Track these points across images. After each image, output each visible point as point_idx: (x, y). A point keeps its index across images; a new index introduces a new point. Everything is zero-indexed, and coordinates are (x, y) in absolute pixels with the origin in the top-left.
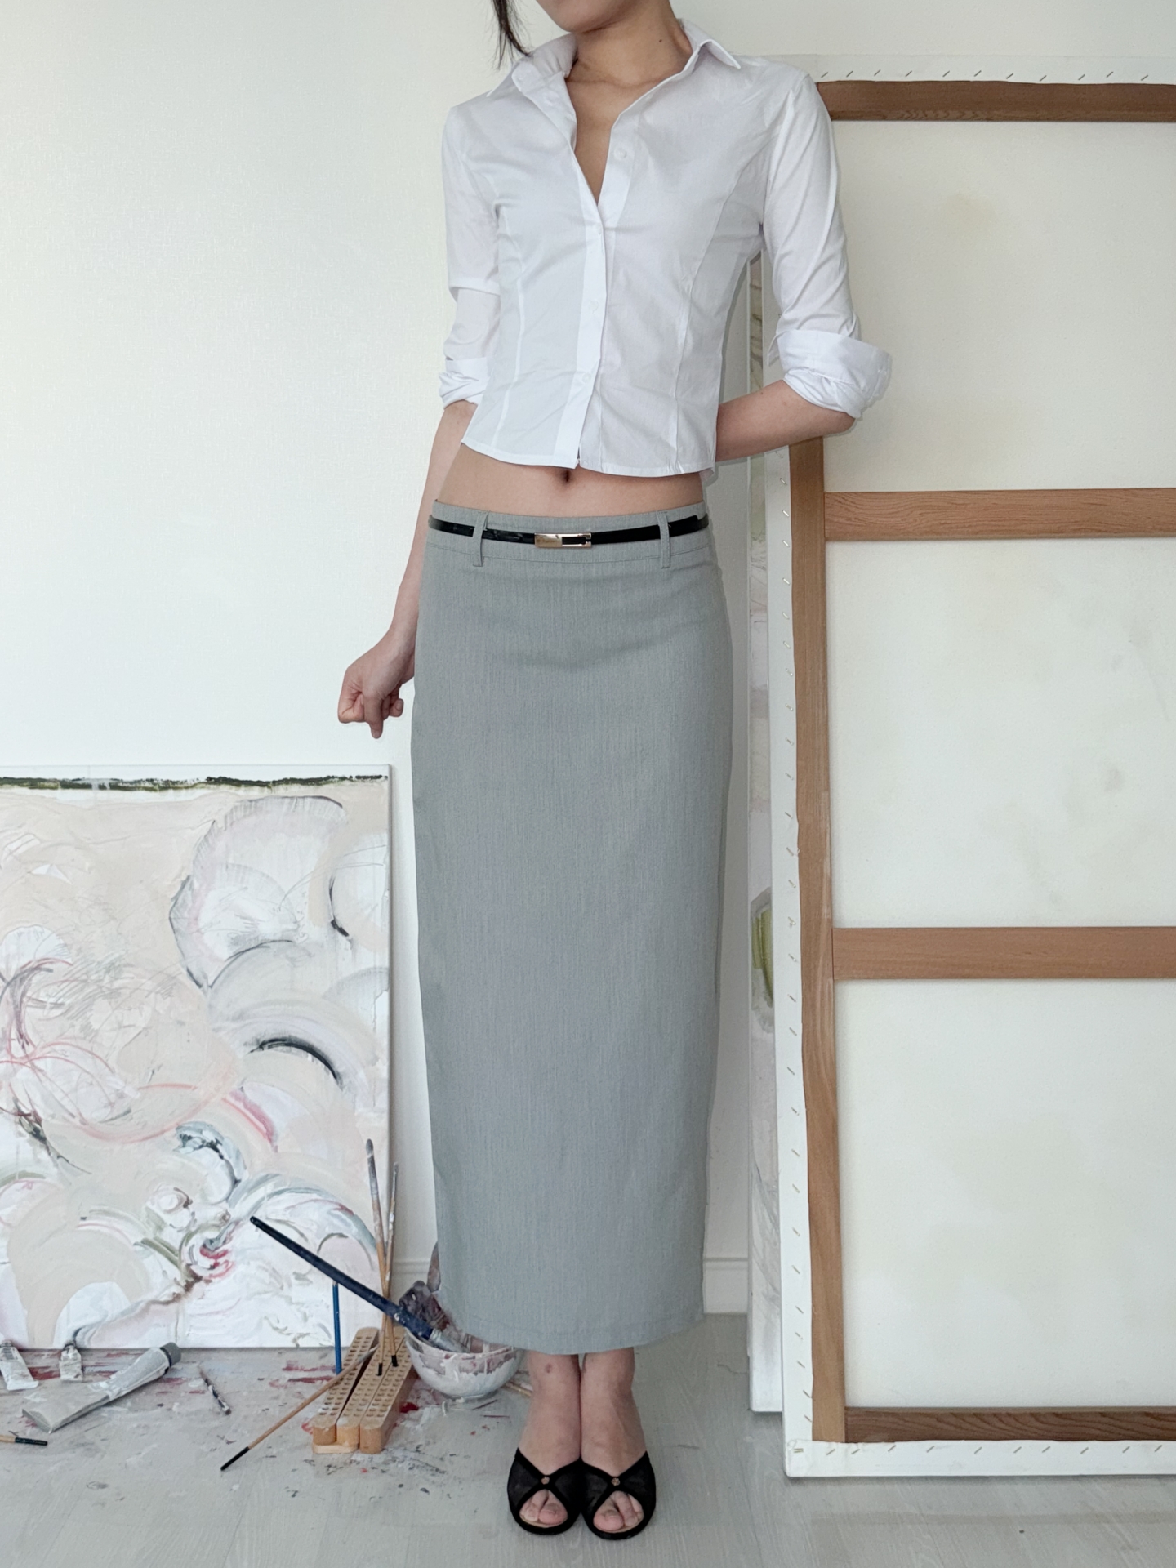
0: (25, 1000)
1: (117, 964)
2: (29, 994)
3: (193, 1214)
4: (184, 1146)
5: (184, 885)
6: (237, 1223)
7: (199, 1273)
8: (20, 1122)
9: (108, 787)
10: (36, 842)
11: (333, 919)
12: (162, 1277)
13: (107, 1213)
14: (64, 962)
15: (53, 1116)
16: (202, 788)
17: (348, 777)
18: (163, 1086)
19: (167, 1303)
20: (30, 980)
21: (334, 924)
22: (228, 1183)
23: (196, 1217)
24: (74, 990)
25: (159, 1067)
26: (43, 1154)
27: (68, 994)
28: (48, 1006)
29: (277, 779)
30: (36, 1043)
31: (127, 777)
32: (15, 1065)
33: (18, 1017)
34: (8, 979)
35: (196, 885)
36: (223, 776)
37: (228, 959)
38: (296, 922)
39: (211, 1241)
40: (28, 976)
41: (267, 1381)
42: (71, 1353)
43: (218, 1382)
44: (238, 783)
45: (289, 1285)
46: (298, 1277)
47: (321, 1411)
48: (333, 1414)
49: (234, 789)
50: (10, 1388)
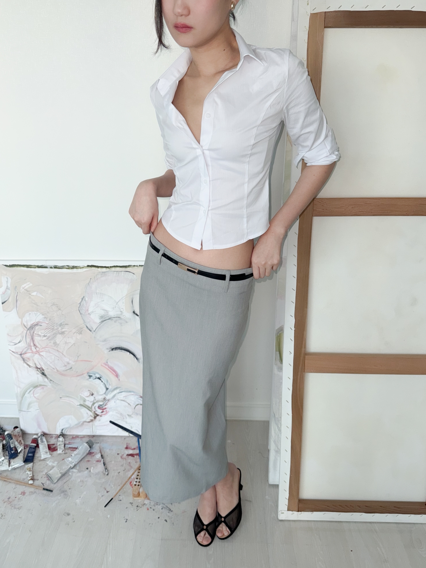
0: (34, 334)
1: (63, 324)
2: (35, 332)
3: (95, 397)
4: (90, 378)
5: (82, 299)
6: (108, 400)
7: (98, 414)
8: (37, 370)
9: (53, 267)
10: (31, 285)
11: (133, 311)
12: (87, 415)
13: (67, 396)
14: (45, 323)
15: (48, 369)
16: (86, 268)
17: (136, 265)
18: (82, 361)
19: (89, 422)
20: (35, 328)
21: (134, 312)
22: (105, 389)
23: (96, 398)
24: (50, 331)
25: (80, 355)
26: (46, 380)
27: (48, 333)
28: (42, 336)
29: (111, 266)
30: (39, 347)
31: (60, 264)
32: (34, 354)
33: (32, 339)
34: (28, 328)
35: (87, 299)
36: (93, 264)
37: (99, 323)
38: (121, 312)
39: (101, 405)
40: (34, 327)
41: (120, 455)
42: (61, 439)
43: (105, 455)
44: (98, 267)
45: (126, 418)
46: (129, 415)
47: (135, 483)
48: (138, 485)
49: (96, 269)
50: (42, 458)
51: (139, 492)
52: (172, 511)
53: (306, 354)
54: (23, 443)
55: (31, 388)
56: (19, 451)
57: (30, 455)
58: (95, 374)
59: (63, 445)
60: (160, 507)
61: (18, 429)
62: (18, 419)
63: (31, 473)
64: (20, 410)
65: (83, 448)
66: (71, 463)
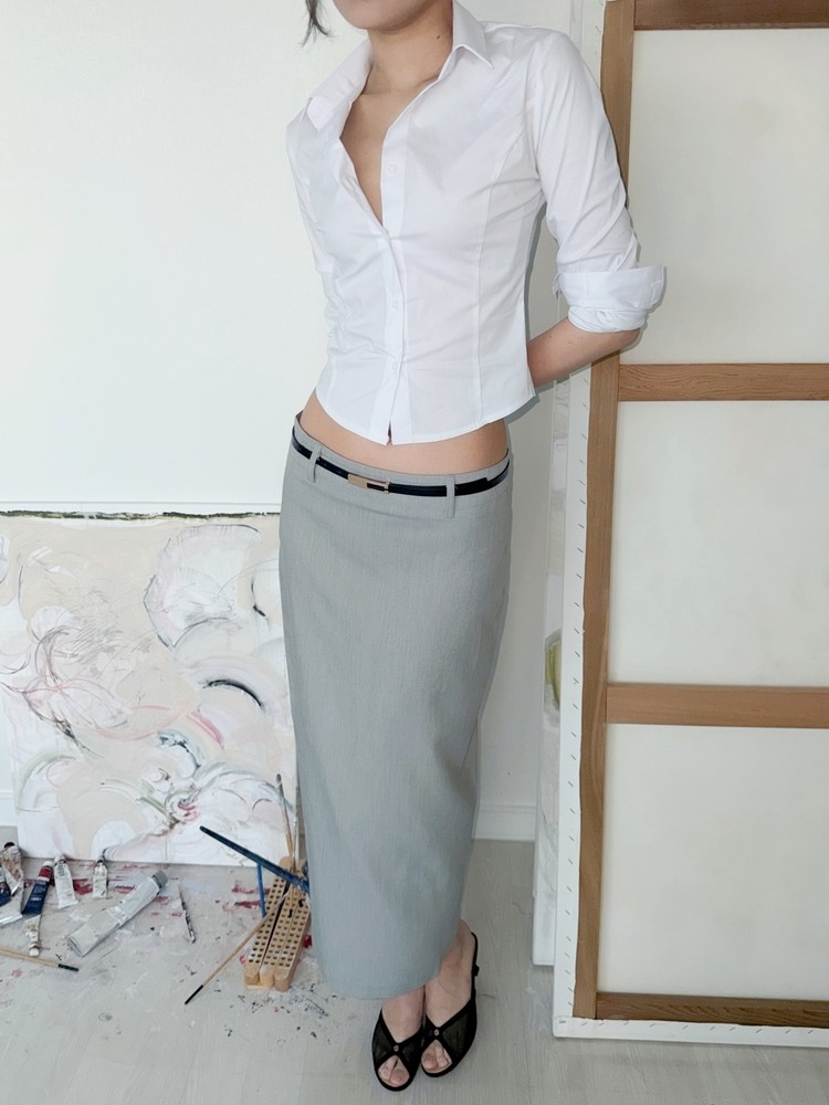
0: (53, 652)
1: (111, 631)
2: (55, 648)
3: (172, 784)
4: (163, 744)
5: (152, 580)
6: (200, 791)
7: (178, 818)
8: (57, 726)
9: (95, 517)
10: (50, 551)
11: (254, 605)
12: (155, 820)
13: (116, 781)
14: (76, 629)
15: (78, 723)
16: (160, 519)
17: (262, 513)
18: (147, 707)
19: (159, 835)
20: (55, 639)
21: (255, 608)
22: (193, 767)
23: (174, 785)
24: (84, 646)
25: (144, 696)
26: (74, 745)
27: (80, 649)
28: (68, 656)
29: (212, 513)
30: (62, 679)
31: (108, 511)
32: (51, 692)
33: (49, 661)
34: (41, 638)
35: (160, 581)
36: (174, 511)
37: (185, 629)
38: (229, 607)
39: (185, 800)
40: (53, 636)
41: (221, 904)
42: (101, 869)
43: (190, 905)
44: (185, 516)
45: (236, 828)
46: (241, 823)
47: (250, 957)
48: (258, 962)
49: (182, 519)
50: (60, 907)
51: (258, 974)
52: (327, 1015)
53: (608, 684)
54: (22, 875)
55: (43, 764)
56: (13, 892)
57: (34, 899)
58: (173, 735)
59: (105, 882)
60: (302, 1006)
61: (13, 847)
62: (15, 828)
63: (36, 934)
64: (19, 809)
65: (147, 886)
66: (119, 916)
